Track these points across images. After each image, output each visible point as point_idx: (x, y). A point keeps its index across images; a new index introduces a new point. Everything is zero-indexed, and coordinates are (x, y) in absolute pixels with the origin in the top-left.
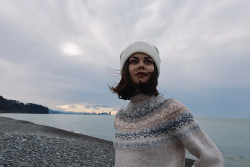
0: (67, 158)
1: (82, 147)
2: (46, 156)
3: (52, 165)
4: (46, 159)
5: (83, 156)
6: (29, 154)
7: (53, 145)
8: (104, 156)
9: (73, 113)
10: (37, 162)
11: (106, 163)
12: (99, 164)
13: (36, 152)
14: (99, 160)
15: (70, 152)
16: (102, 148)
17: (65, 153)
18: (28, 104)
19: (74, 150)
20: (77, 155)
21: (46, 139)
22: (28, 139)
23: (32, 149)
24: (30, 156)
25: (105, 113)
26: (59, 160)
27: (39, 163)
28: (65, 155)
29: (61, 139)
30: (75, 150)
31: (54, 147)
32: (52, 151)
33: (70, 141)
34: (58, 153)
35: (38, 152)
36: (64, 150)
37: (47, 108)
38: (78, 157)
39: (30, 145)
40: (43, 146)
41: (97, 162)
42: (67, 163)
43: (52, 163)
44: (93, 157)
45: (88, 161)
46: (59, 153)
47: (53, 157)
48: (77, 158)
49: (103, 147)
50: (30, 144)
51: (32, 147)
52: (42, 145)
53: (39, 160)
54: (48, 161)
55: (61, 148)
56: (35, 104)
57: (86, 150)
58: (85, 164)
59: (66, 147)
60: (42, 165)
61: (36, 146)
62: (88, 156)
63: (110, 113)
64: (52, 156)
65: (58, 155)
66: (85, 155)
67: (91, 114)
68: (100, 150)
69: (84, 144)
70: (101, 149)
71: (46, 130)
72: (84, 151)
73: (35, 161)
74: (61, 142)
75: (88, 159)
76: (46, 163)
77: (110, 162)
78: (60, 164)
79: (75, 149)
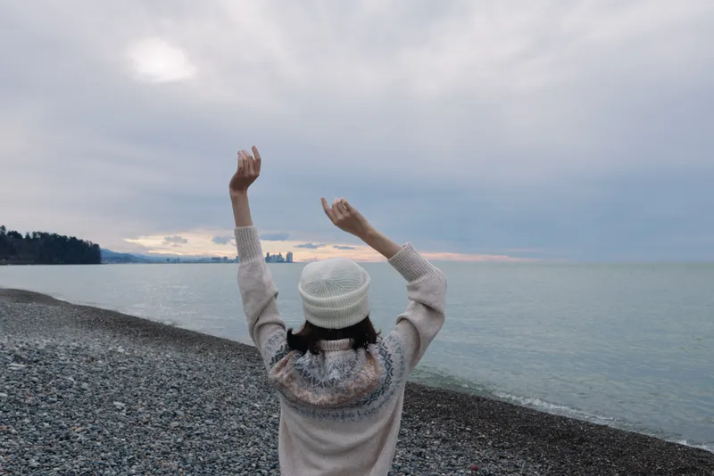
0: (144, 418)
1: (194, 379)
2: (81, 415)
3: (99, 444)
4: (82, 424)
5: (195, 408)
6: (31, 413)
7: (104, 378)
8: (256, 405)
9: (177, 261)
10: (54, 436)
11: (261, 426)
12: (240, 430)
13: (54, 402)
14: (241, 417)
15: (156, 396)
16: (254, 378)
17: (140, 402)
18: (34, 234)
19: (167, 390)
20: (177, 406)
21: (85, 359)
22: (30, 362)
23: (40, 395)
24: (32, 419)
25: (274, 256)
26: (121, 425)
27: (61, 440)
28: (140, 410)
29: (133, 356)
30: (171, 390)
31: (108, 383)
32: (100, 396)
33: (157, 361)
34: (119, 404)
35: (59, 403)
36: (140, 393)
37: (96, 246)
38: (178, 412)
39: (34, 382)
40: (75, 383)
41: (235, 426)
42: (146, 433)
43: (101, 437)
44: (225, 409)
45: (208, 425)
46: (123, 402)
47: (105, 416)
48: (175, 415)
49: (257, 374)
50: (35, 379)
51: (40, 388)
52: (71, 378)
53: (61, 428)
54: (88, 432)
55: (130, 387)
56: (55, 236)
57: (207, 389)
58: (197, 435)
59: (146, 382)
60: (68, 444)
61: (53, 385)
62: (209, 407)
63: (290, 256)
64: (101, 412)
65: (119, 410)
66: (200, 405)
67: (232, 262)
68: (246, 387)
69: (200, 369)
70: (250, 381)
71: (89, 321)
72: (201, 390)
73: (50, 431)
74: (132, 366)
75: (209, 418)
76: (81, 437)
77: (273, 423)
78: (123, 440)
79: (173, 387)
